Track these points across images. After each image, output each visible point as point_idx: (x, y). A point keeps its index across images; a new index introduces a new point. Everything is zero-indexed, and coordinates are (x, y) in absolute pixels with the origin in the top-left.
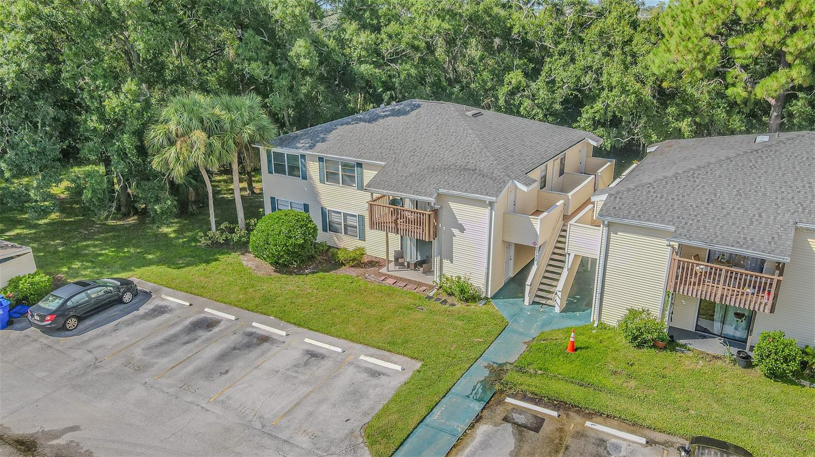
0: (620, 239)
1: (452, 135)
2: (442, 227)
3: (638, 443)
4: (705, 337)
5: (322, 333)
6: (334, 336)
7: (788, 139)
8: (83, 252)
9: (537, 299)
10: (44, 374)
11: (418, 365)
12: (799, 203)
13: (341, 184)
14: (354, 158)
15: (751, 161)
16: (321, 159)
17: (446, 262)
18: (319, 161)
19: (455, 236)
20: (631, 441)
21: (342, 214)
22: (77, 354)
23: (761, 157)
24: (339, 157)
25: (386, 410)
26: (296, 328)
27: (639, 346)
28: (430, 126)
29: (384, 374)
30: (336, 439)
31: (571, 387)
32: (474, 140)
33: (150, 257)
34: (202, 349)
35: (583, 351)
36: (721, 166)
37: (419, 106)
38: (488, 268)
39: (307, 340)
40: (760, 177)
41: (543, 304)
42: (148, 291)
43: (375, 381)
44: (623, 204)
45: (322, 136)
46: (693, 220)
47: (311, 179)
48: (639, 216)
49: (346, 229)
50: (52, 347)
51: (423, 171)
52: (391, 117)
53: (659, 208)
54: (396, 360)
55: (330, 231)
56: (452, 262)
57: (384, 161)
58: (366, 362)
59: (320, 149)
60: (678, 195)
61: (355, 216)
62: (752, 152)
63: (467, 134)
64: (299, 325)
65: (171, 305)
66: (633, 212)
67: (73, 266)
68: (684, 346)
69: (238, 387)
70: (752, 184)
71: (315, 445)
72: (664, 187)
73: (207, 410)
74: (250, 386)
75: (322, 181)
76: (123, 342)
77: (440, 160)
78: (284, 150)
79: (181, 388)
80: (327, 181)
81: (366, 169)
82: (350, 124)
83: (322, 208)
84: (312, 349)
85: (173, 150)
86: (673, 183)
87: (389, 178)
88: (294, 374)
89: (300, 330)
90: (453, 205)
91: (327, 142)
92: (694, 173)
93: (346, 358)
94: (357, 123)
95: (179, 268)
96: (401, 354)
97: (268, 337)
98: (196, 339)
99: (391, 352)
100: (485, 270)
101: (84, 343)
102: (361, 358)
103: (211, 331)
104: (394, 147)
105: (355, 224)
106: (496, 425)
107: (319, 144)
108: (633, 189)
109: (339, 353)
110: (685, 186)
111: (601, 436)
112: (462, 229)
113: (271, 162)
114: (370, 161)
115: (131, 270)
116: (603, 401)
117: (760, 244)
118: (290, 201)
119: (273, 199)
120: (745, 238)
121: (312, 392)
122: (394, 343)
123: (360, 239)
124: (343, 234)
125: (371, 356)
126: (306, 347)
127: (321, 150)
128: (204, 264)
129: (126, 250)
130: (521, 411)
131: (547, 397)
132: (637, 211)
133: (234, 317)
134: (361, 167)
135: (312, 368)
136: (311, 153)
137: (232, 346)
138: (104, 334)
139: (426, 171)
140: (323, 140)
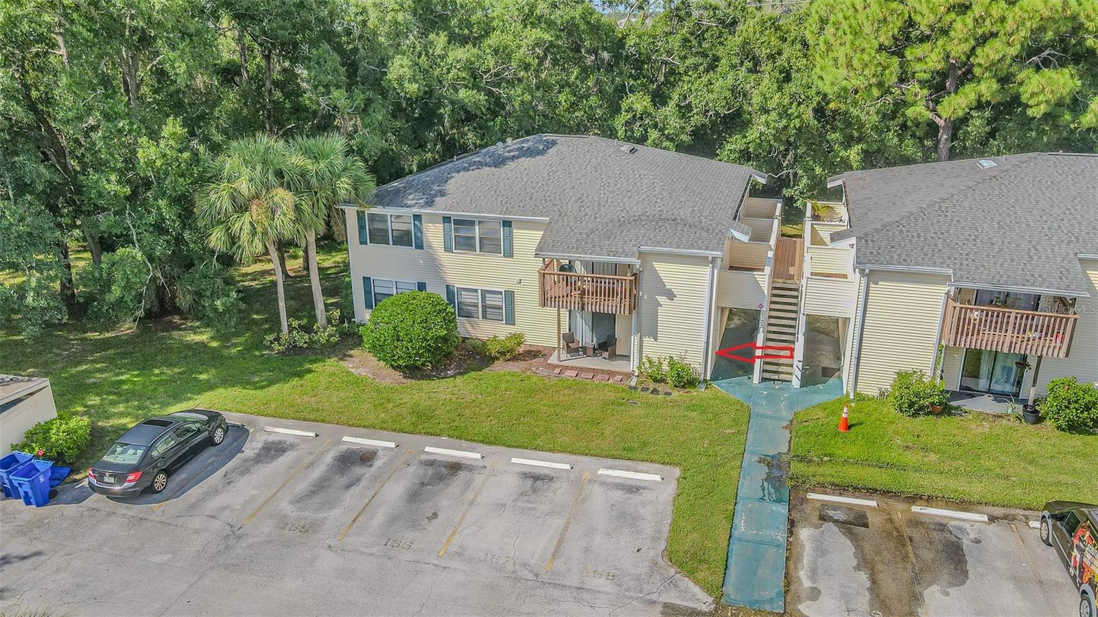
0: (882, 289)
1: (621, 178)
2: (644, 296)
3: (980, 522)
4: (973, 396)
5: (527, 449)
6: (545, 451)
7: (1022, 162)
8: (87, 381)
9: (767, 375)
10: (166, 558)
11: (677, 471)
12: (1069, 232)
13: (478, 252)
14: (500, 214)
15: (995, 189)
16: (446, 219)
17: (647, 341)
18: (444, 222)
19: (661, 306)
20: (972, 521)
21: (479, 291)
22: (197, 522)
23: (1003, 184)
24: (478, 214)
25: (675, 529)
26: (487, 447)
27: (915, 415)
28: (583, 167)
29: (644, 488)
30: (640, 575)
31: (871, 470)
32: (654, 183)
33: (203, 377)
34: (378, 491)
35: (857, 427)
36: (966, 196)
37: (554, 143)
38: (708, 342)
39: (514, 460)
40: (1013, 207)
41: (774, 380)
42: (240, 424)
43: (636, 499)
44: (879, 248)
45: (436, 188)
46: (967, 260)
47: (430, 247)
48: (905, 260)
49: (484, 312)
50: (146, 519)
51: (607, 226)
52: (523, 159)
53: (922, 249)
54: (645, 469)
55: (459, 316)
56: (656, 340)
57: (546, 216)
58: (609, 476)
59: (441, 207)
60: (935, 233)
61: (500, 293)
62: (990, 179)
63: (640, 175)
64: (490, 443)
65: (286, 439)
66: (896, 257)
67: (90, 403)
68: (958, 408)
69: (465, 532)
70: (1009, 215)
71: (619, 586)
72: (916, 225)
73: (445, 568)
74: (481, 528)
75: (448, 249)
76: (253, 498)
77: (622, 211)
78: (387, 210)
79: (386, 545)
80: (456, 249)
81: (519, 228)
82: (469, 170)
83: (447, 286)
84: (528, 470)
85: (246, 218)
86: (923, 219)
87: (563, 237)
88: (530, 505)
89: (494, 448)
90: (659, 267)
91: (449, 196)
92: (940, 207)
93: (581, 476)
94: (478, 168)
95: (263, 387)
96: (647, 460)
97: (458, 463)
98: (358, 480)
99: (633, 460)
100: (703, 345)
101: (194, 506)
102: (600, 472)
103: (371, 465)
104: (549, 197)
105: (500, 304)
106: (816, 527)
107: (438, 198)
108: (882, 230)
109: (567, 470)
110: (938, 222)
111: (937, 520)
112: (671, 295)
113: (365, 227)
114: (525, 217)
115: (190, 399)
116: (914, 481)
117: (1052, 280)
118: (394, 280)
119: (367, 280)
120: (1033, 276)
121: (567, 524)
122: (630, 450)
123: (506, 323)
124: (481, 318)
125: (611, 468)
126: (519, 470)
127: (446, 207)
128: (296, 379)
129: (157, 371)
130: (835, 506)
131: (852, 486)
132: (899, 255)
133: (394, 443)
134: (510, 226)
135: (545, 494)
136: (433, 212)
137: (417, 481)
138: (215, 492)
139: (610, 225)
140: (442, 194)
